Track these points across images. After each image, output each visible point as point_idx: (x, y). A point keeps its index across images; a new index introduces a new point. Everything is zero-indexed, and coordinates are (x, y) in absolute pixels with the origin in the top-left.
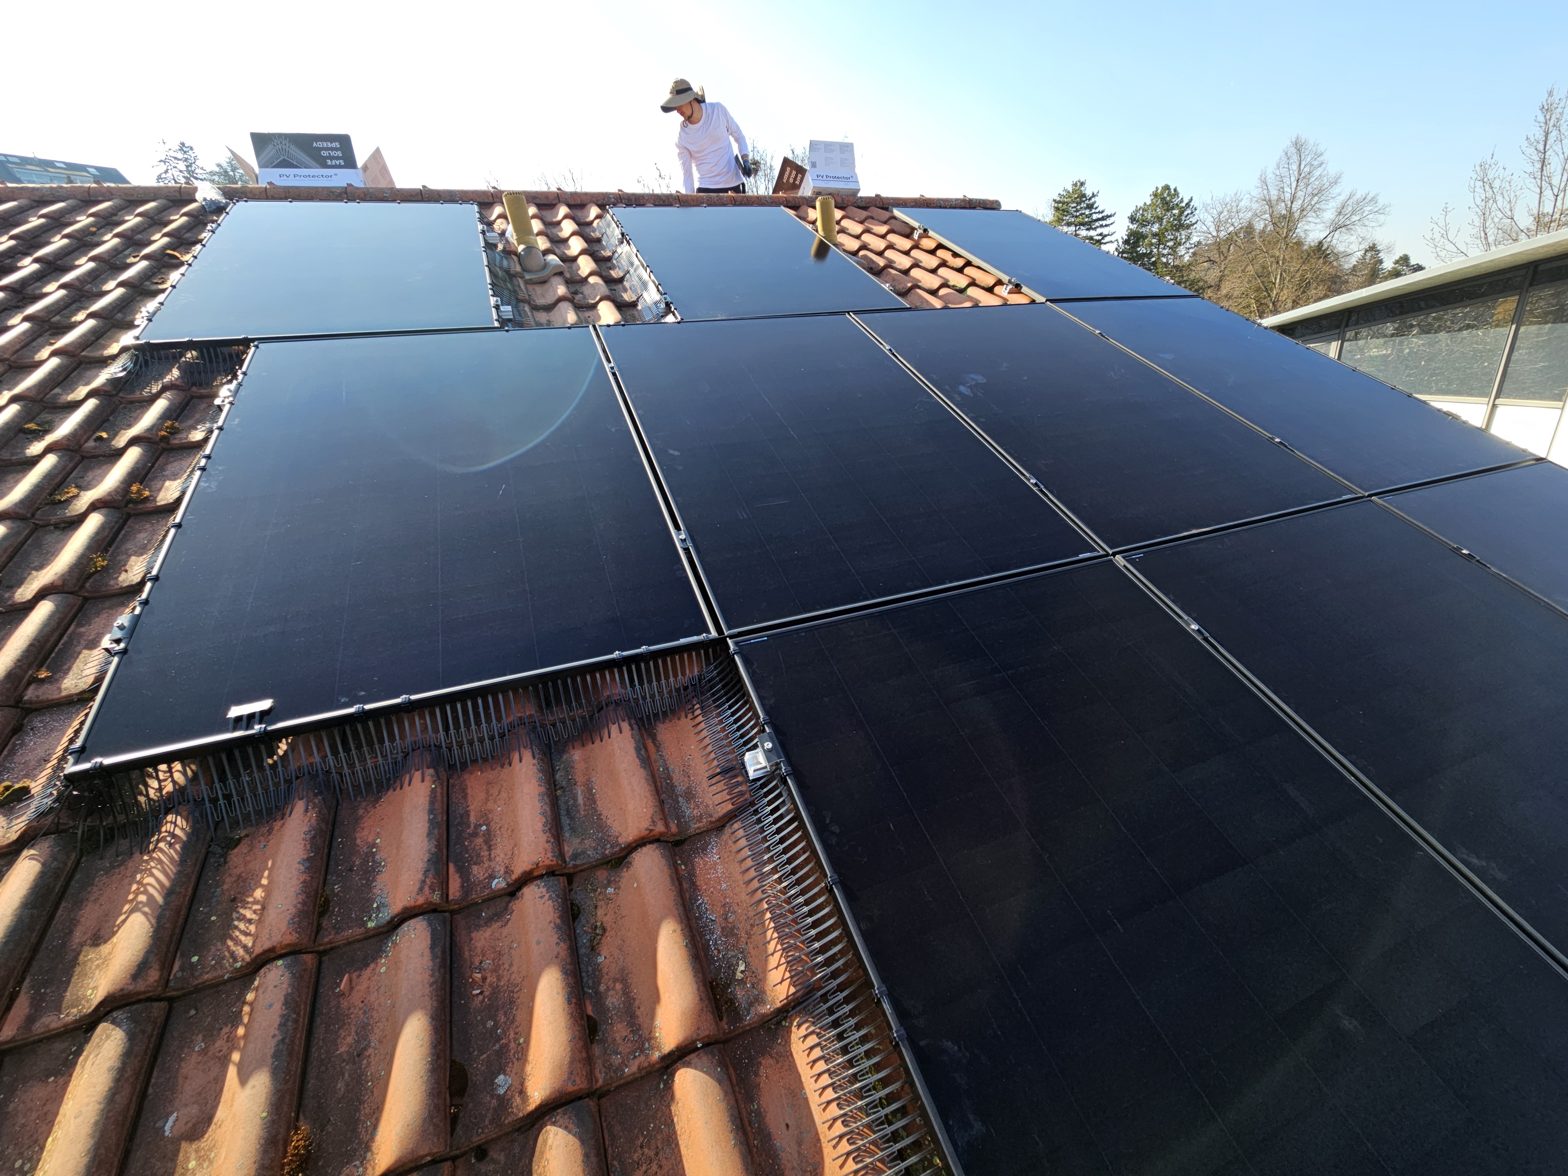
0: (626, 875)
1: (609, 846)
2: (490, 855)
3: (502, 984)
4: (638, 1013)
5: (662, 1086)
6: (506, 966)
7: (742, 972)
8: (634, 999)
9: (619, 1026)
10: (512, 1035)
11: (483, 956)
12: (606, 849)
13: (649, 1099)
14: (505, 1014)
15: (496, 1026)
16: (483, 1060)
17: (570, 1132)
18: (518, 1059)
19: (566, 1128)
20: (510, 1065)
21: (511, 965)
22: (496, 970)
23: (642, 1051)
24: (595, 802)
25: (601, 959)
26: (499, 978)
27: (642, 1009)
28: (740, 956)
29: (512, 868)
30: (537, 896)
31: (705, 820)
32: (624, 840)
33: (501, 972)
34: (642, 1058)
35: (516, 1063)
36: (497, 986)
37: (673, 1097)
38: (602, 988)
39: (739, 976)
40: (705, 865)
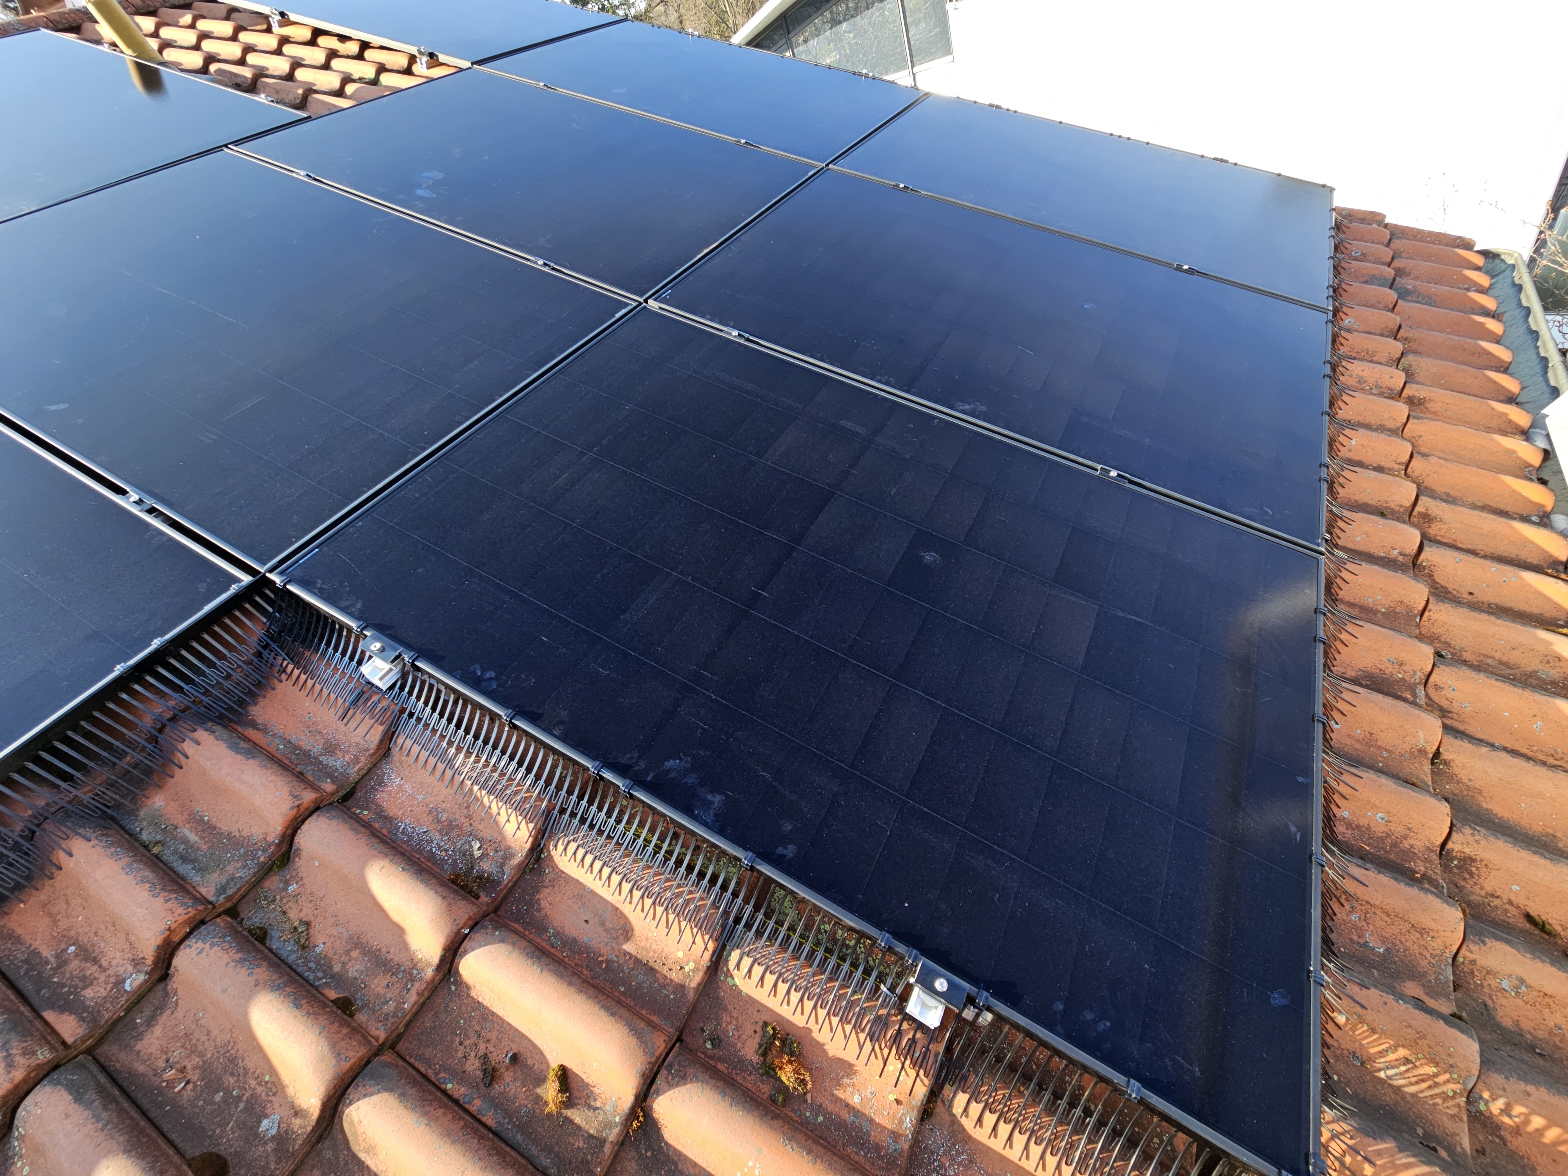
0: (300, 864)
1: (260, 853)
2: (100, 966)
3: (209, 1056)
4: (389, 957)
5: (453, 988)
6: (204, 1038)
7: (479, 849)
8: (379, 950)
9: (376, 981)
10: (253, 1083)
11: (166, 1054)
12: (259, 858)
13: (447, 1006)
14: (232, 1074)
15: (228, 1091)
16: (232, 1129)
17: (371, 1095)
18: (274, 1095)
19: (365, 1096)
20: (269, 1105)
21: (209, 1033)
22: (193, 1051)
23: (413, 980)
24: (215, 828)
25: (318, 950)
26: (201, 1055)
27: (392, 950)
28: (470, 839)
29: (141, 956)
30: (194, 956)
31: (363, 758)
32: (274, 835)
33: (200, 1048)
34: (417, 985)
35: (273, 1098)
36: (204, 1062)
37: (468, 987)
38: (337, 968)
39: (477, 854)
40: (390, 795)
